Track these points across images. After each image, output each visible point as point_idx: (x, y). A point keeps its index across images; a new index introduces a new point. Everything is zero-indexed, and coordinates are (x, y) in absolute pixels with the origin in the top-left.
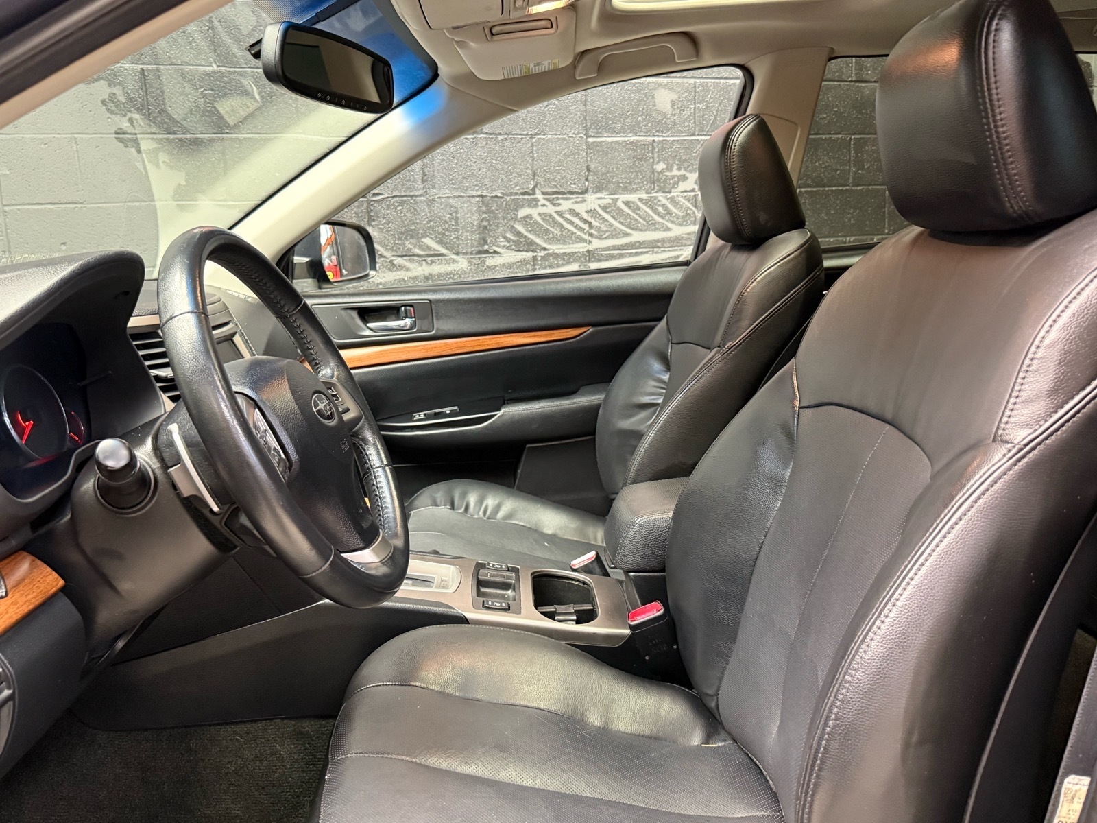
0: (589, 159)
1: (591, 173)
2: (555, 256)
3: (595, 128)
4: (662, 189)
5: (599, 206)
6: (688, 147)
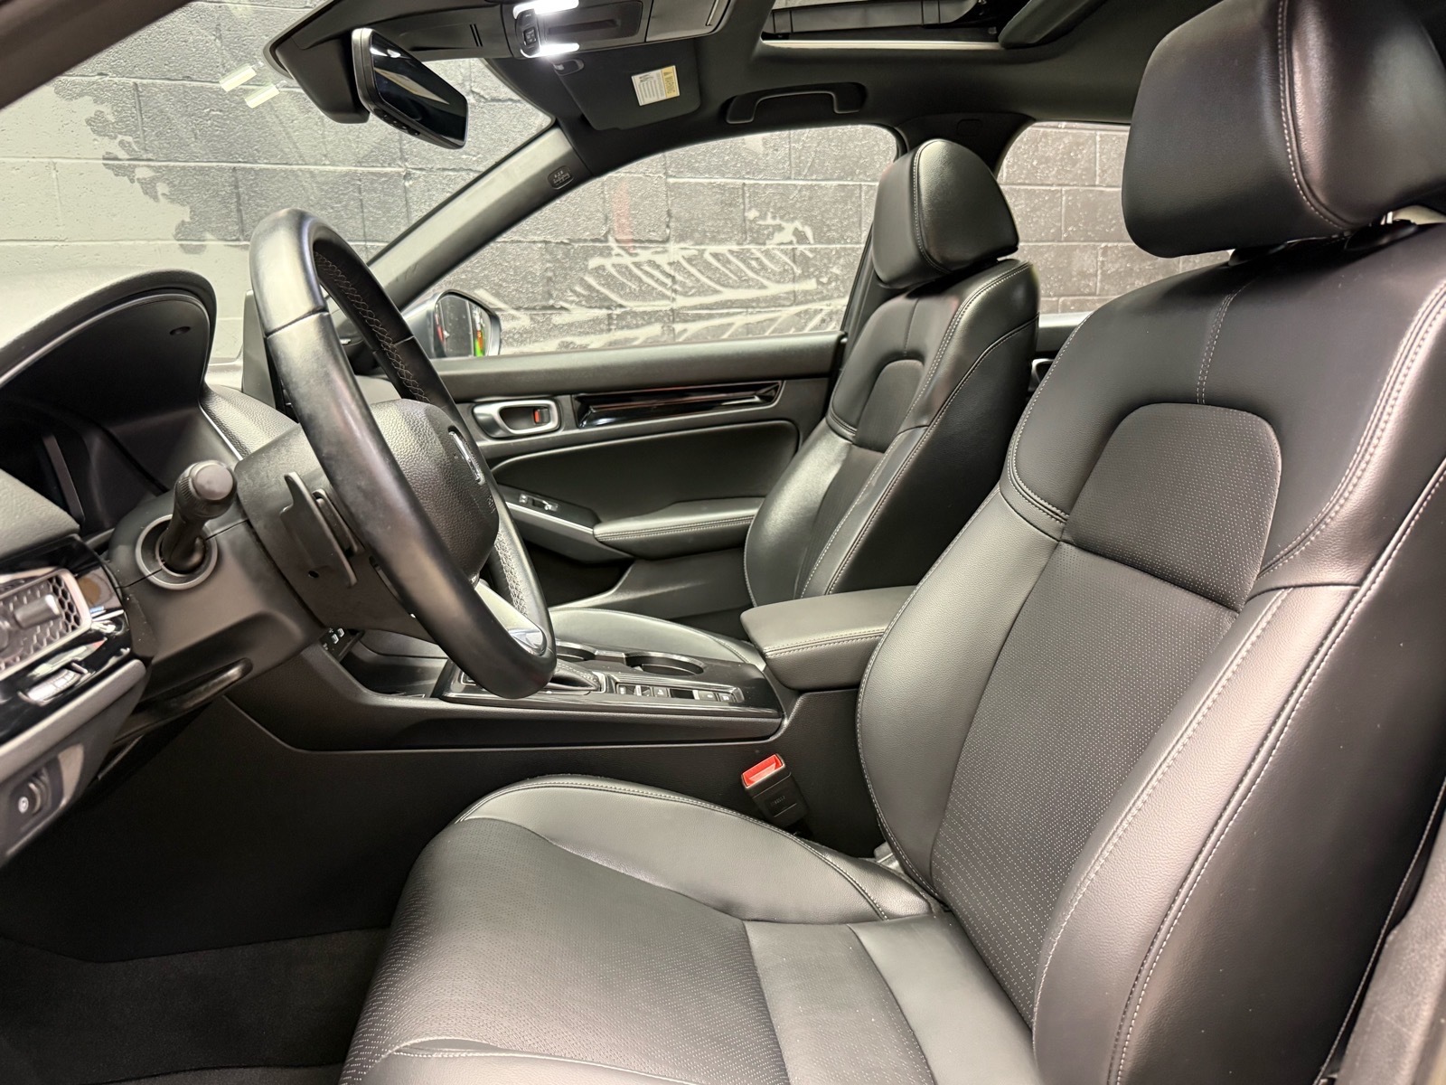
0: (669, 202)
1: (673, 219)
2: (635, 315)
3: (676, 167)
4: (755, 241)
5: (683, 257)
6: (784, 192)
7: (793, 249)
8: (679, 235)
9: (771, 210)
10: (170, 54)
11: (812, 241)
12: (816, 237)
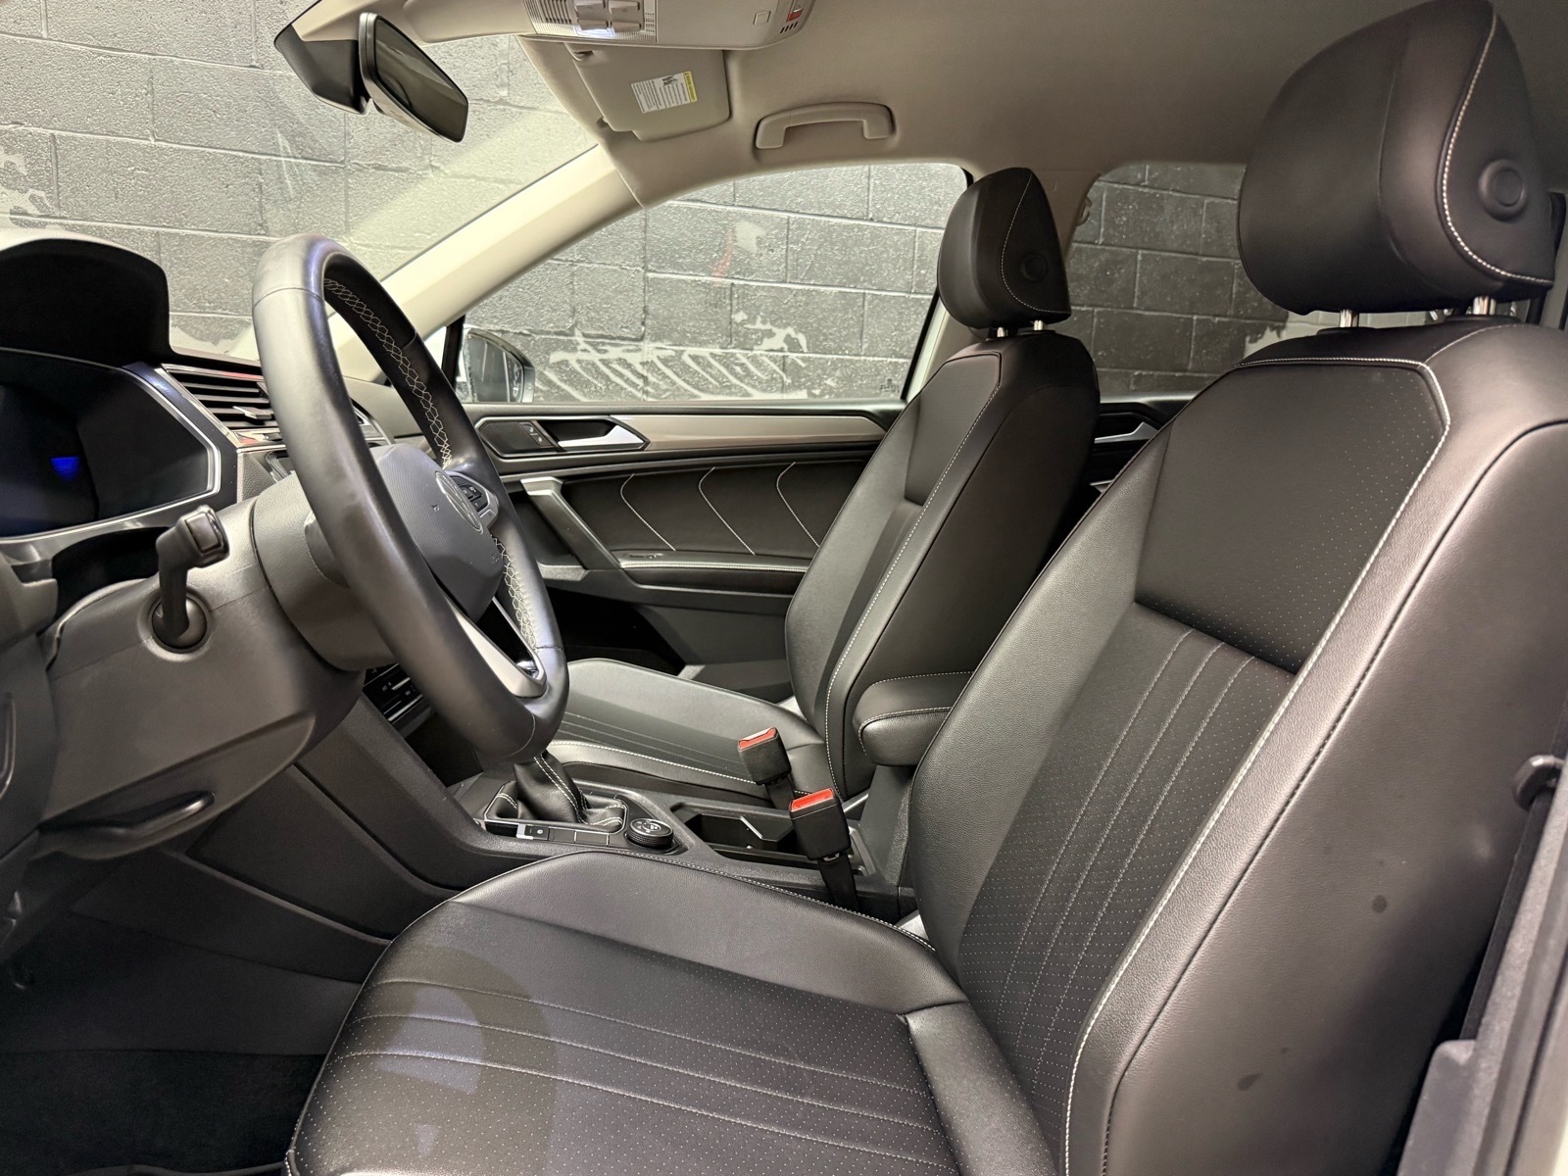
0: (647, 298)
1: (650, 316)
3: (656, 261)
4: (741, 346)
5: (658, 357)
6: (777, 296)
7: (784, 357)
8: (656, 334)
9: (762, 314)
10: (94, 106)
11: (805, 350)
12: (811, 345)
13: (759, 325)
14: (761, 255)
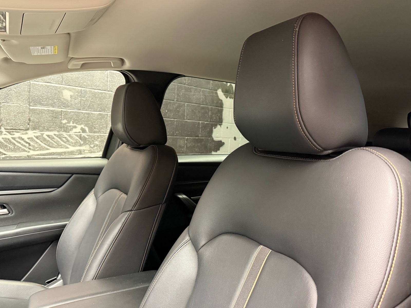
1: (31, 122)
3: (34, 103)
4: (65, 131)
5: (34, 136)
6: (78, 114)
7: (81, 135)
8: (33, 127)
9: (72, 120)
11: (88, 132)
12: (90, 131)
13: (71, 124)
14: (72, 101)
